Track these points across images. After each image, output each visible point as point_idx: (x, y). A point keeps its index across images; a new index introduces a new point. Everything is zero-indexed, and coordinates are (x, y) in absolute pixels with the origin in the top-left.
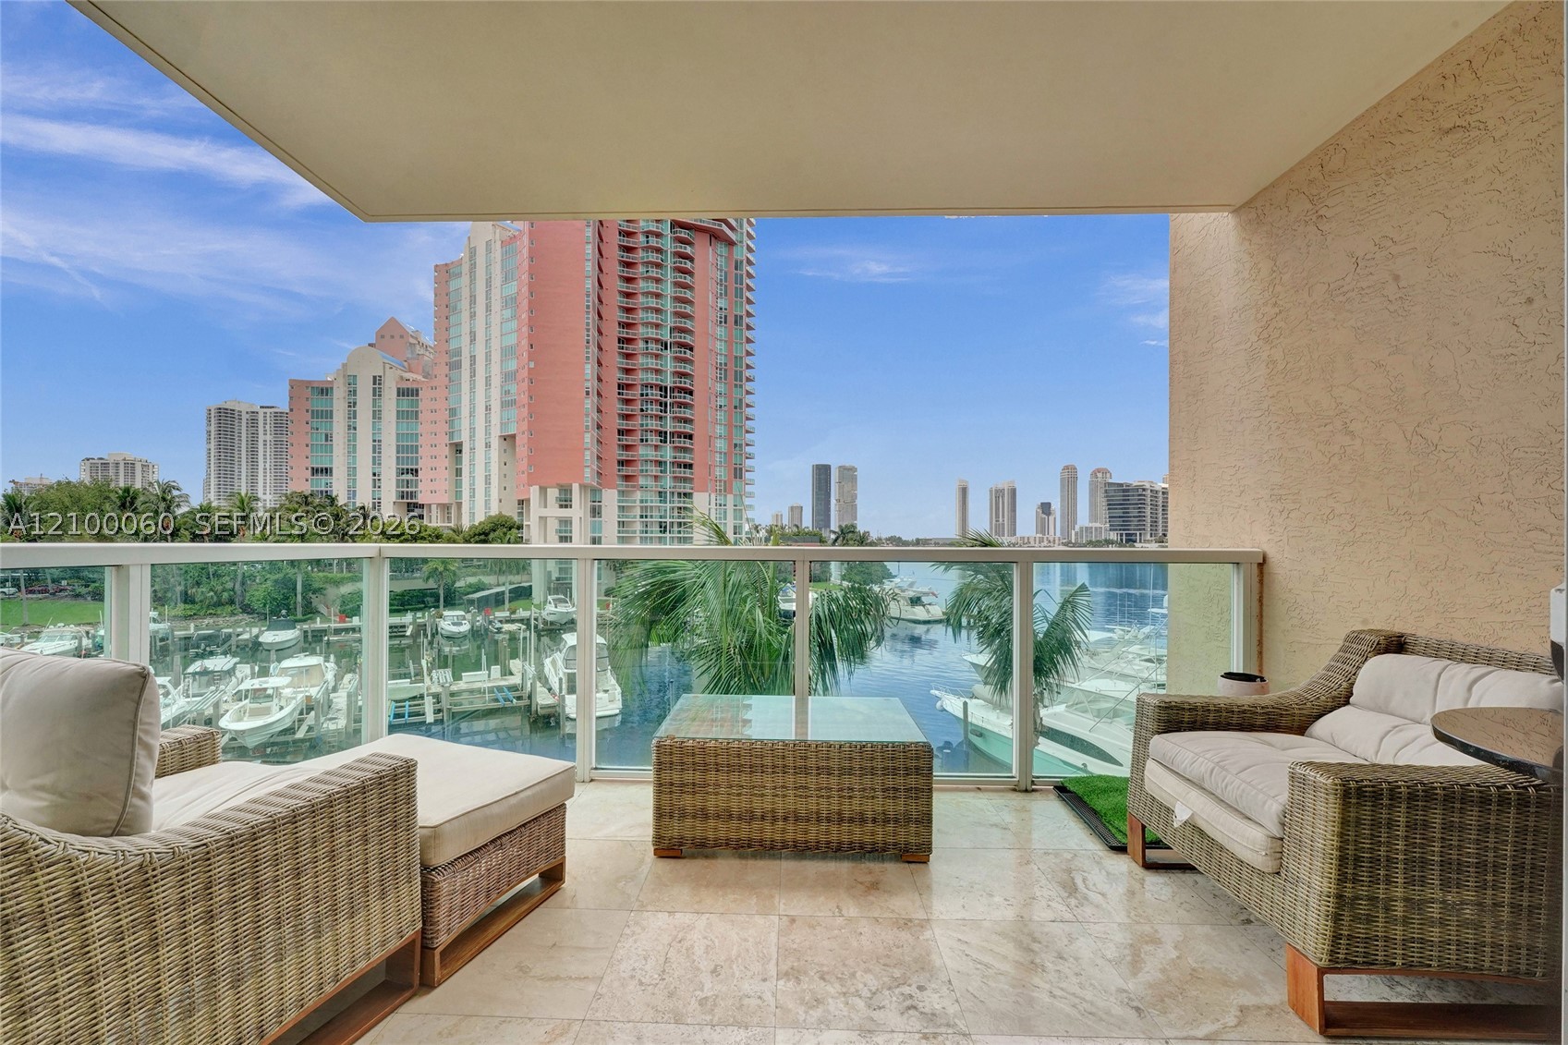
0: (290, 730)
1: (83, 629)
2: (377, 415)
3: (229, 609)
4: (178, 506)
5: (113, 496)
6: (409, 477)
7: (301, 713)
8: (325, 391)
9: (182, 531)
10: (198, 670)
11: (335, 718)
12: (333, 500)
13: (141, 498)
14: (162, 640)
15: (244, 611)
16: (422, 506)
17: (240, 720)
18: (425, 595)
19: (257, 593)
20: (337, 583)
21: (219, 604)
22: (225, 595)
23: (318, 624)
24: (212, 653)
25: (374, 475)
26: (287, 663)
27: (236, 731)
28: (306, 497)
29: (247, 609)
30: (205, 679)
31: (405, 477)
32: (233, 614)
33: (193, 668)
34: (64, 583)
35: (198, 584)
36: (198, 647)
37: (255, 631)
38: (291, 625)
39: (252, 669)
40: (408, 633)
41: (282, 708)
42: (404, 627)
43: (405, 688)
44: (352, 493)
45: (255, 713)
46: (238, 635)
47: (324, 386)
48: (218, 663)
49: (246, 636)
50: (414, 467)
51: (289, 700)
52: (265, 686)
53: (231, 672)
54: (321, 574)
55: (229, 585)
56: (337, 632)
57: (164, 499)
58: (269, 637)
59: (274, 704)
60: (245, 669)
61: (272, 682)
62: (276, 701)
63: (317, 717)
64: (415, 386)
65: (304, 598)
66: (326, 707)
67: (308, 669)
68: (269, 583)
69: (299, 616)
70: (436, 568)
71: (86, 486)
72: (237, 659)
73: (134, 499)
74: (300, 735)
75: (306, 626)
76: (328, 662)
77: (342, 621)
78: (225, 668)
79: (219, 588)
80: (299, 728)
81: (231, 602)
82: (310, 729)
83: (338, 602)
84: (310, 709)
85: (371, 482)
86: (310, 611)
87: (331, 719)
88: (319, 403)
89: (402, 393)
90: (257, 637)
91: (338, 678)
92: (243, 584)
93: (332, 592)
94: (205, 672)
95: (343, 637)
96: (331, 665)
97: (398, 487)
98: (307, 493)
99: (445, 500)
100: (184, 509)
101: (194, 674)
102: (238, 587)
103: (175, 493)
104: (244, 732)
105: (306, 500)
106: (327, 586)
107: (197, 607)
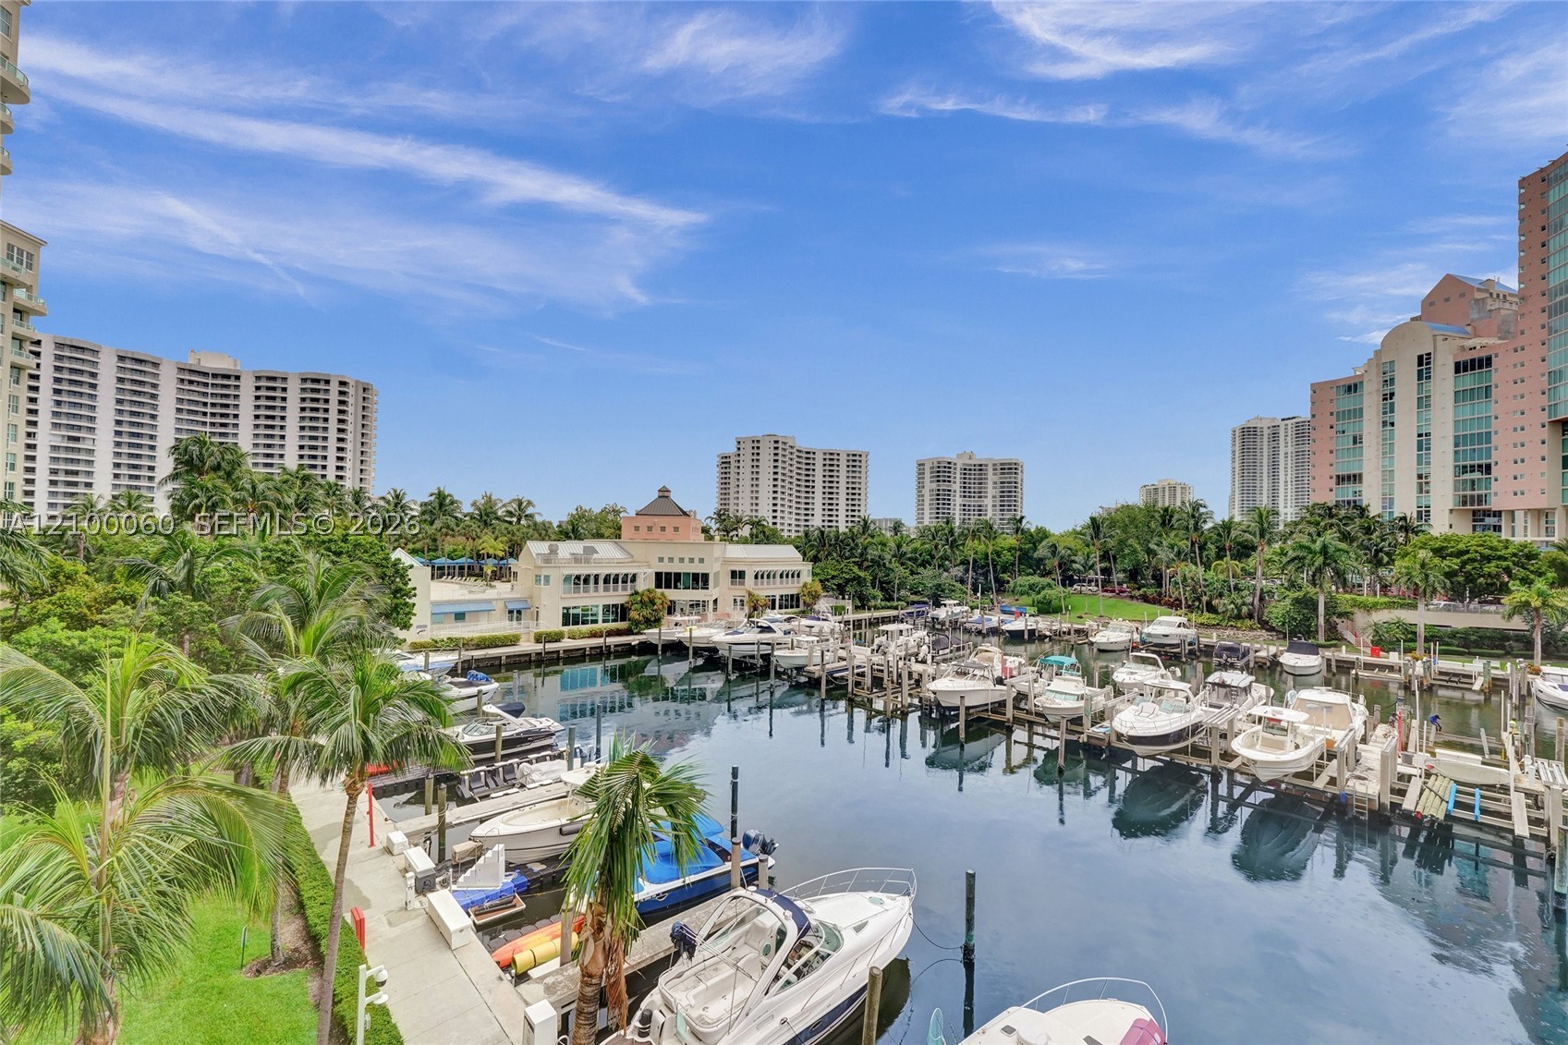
0: (1307, 775)
1: (1134, 625)
2: (1423, 402)
3: (1248, 622)
4: (1205, 522)
5: (1157, 515)
6: (1476, 475)
7: (1321, 758)
8: (1352, 388)
9: (1209, 545)
10: (1217, 681)
11: (1365, 779)
12: (1363, 511)
13: (1176, 517)
14: (1190, 644)
15: (1263, 628)
16: (1498, 514)
17: (1252, 746)
18: (1507, 638)
19: (1275, 610)
20: (1369, 608)
21: (1239, 617)
22: (1245, 609)
23: (1343, 654)
24: (1232, 666)
25: (1420, 477)
26: (1305, 694)
27: (1248, 759)
28: (1330, 509)
29: (1265, 625)
30: (1223, 691)
31: (1468, 476)
32: (1251, 629)
33: (1214, 677)
34: (1125, 586)
35: (1221, 595)
36: (1221, 657)
37: (1273, 650)
38: (1313, 650)
39: (1268, 692)
40: (1477, 687)
41: (1297, 747)
42: (1470, 677)
43: (1472, 769)
44: (1388, 502)
45: (1269, 745)
46: (1256, 651)
47: (1352, 382)
48: (1236, 678)
49: (1263, 654)
50: (1484, 462)
51: (1307, 739)
52: (1278, 717)
53: (1247, 690)
54: (1347, 596)
55: (1249, 599)
56: (1368, 666)
57: (1193, 516)
58: (1289, 659)
59: (1288, 740)
60: (1260, 690)
61: (1287, 715)
62: (1290, 736)
63: (1340, 770)
64: (1484, 354)
65: (1327, 621)
66: (1351, 761)
67: (1329, 707)
68: (1288, 601)
69: (1321, 640)
70: (1527, 604)
71: (1141, 509)
72: (1253, 678)
73: (1171, 517)
74: (1320, 784)
75: (1328, 654)
76: (1357, 702)
77: (1374, 653)
78: (1242, 685)
79: (1239, 601)
80: (1318, 775)
81: (1250, 616)
82: (1333, 781)
83: (1370, 631)
84: (1331, 756)
85: (1415, 487)
86: (1334, 637)
87: (1359, 778)
88: (1348, 402)
89: (1461, 368)
90: (1275, 656)
91: (1369, 726)
92: (1261, 599)
93: (1361, 619)
94: (1223, 685)
95: (1376, 674)
96: (1360, 707)
97: (1456, 489)
98: (1330, 504)
99: (1543, 503)
100: (1209, 525)
101: (1214, 684)
102: (1256, 602)
103: (1202, 510)
104: (1255, 762)
105: (1329, 512)
106: (1356, 610)
107: (1220, 617)
